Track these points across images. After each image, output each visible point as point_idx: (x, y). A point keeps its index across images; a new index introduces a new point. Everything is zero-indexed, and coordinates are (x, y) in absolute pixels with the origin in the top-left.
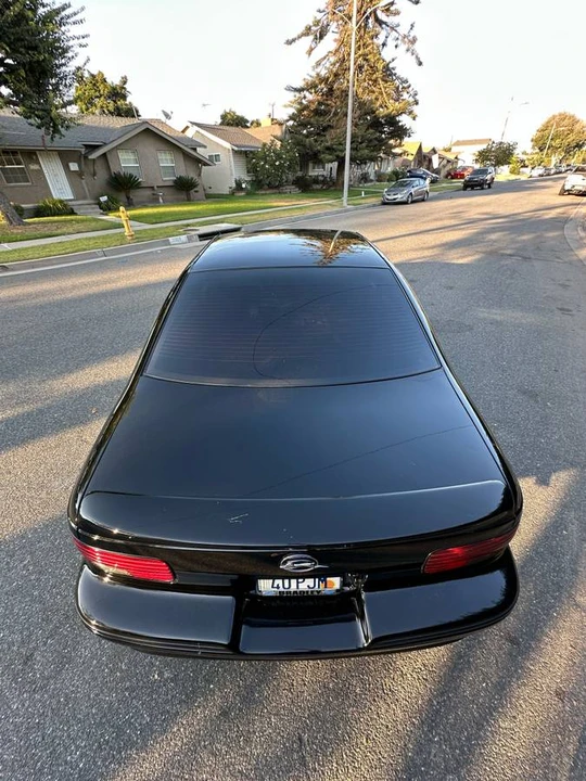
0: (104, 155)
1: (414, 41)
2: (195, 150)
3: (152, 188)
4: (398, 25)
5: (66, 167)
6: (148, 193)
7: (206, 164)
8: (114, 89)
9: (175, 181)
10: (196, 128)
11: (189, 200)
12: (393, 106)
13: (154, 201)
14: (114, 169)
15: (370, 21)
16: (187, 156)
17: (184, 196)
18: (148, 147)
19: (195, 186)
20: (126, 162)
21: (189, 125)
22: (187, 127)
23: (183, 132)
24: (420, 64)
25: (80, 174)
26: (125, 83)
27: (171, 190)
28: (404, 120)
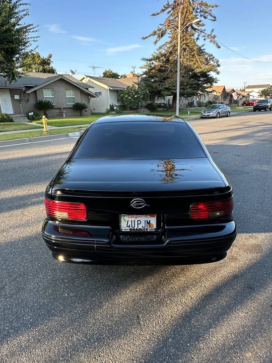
0: (35, 92)
1: (215, 37)
2: (87, 89)
3: (60, 109)
4: (205, 30)
5: (12, 97)
6: (57, 111)
7: (93, 97)
8: (44, 60)
9: (74, 105)
10: (89, 78)
11: (81, 115)
12: (204, 68)
13: (60, 115)
14: (39, 98)
15: (189, 28)
16: (82, 92)
17: (78, 113)
18: (61, 88)
19: (86, 108)
20: (47, 95)
21: (85, 77)
22: (84, 78)
23: (81, 80)
24: (219, 47)
25: (19, 101)
26: (50, 57)
27: (71, 110)
28: (212, 74)
